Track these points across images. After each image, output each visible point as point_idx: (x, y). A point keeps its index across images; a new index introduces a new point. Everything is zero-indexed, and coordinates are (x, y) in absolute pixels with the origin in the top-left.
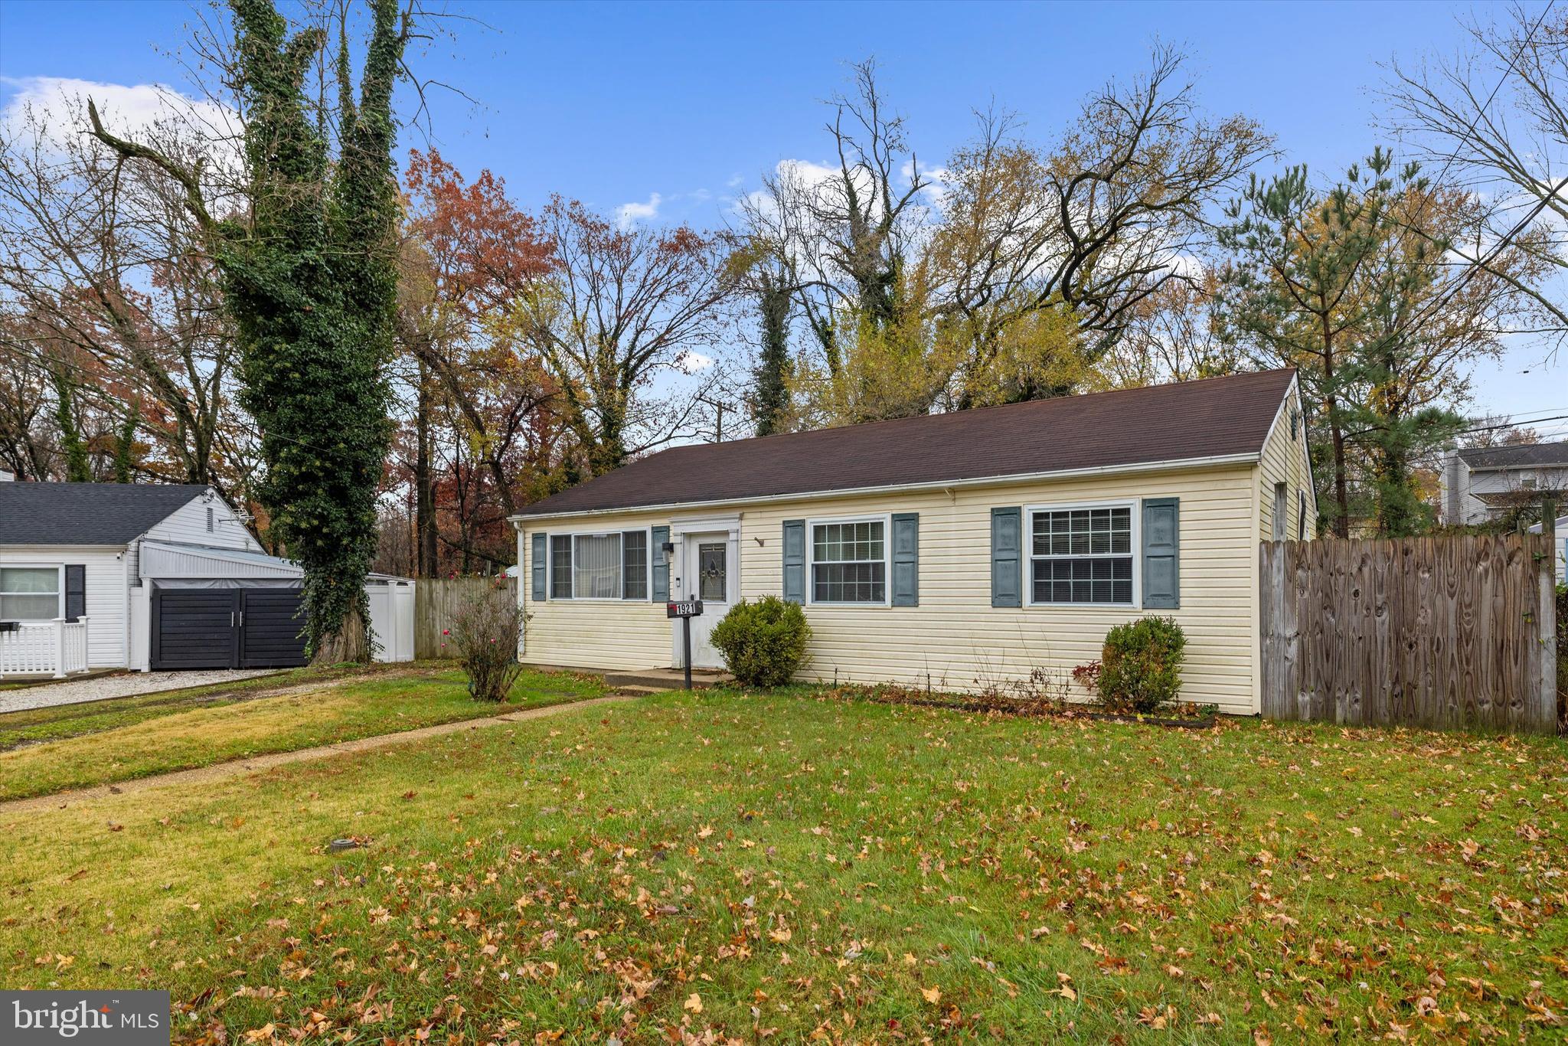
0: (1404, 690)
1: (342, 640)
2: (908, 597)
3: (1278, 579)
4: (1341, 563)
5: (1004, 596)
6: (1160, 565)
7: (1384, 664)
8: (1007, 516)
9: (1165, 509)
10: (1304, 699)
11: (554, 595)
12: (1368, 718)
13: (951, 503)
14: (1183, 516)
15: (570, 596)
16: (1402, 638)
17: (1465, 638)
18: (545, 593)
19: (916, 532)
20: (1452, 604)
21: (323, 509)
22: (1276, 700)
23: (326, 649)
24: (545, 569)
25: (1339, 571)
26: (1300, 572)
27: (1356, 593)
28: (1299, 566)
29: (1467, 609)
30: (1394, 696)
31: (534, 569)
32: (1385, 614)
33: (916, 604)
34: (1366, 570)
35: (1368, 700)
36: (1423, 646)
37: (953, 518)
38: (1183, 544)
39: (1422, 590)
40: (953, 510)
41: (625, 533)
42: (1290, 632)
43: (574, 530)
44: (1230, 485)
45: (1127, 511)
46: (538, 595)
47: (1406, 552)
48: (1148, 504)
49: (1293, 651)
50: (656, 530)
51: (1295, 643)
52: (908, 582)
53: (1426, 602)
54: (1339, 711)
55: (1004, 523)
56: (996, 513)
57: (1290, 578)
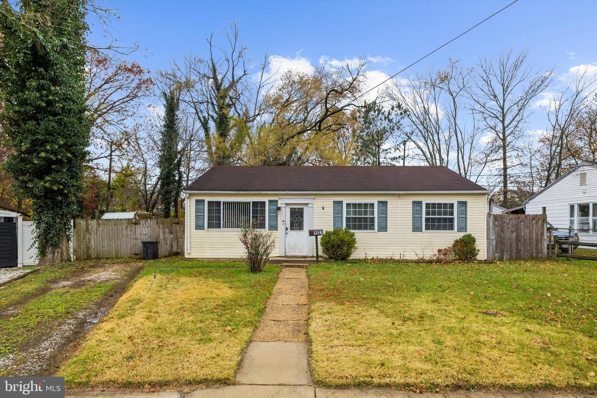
0: (518, 252)
1: (60, 251)
2: (383, 228)
3: (491, 224)
4: (505, 220)
5: (416, 228)
6: (462, 219)
7: (514, 245)
8: (417, 204)
9: (464, 204)
10: (497, 255)
11: (209, 227)
12: (511, 259)
13: (398, 199)
14: (468, 206)
15: (220, 227)
16: (518, 239)
17: (530, 238)
18: (204, 226)
19: (386, 207)
20: (528, 230)
21: (66, 179)
22: (491, 256)
23: (50, 256)
24: (204, 216)
25: (505, 222)
26: (496, 222)
27: (508, 228)
28: (496, 221)
29: (531, 232)
30: (516, 253)
31: (196, 216)
32: (515, 233)
33: (386, 231)
34: (511, 222)
35: (511, 255)
36: (522, 240)
37: (400, 203)
38: (468, 214)
39: (522, 227)
40: (400, 201)
41: (253, 202)
42: (494, 238)
43: (222, 199)
44: (479, 199)
45: (453, 204)
46: (199, 227)
47: (519, 218)
48: (459, 203)
49: (494, 242)
50: (271, 202)
51: (495, 241)
52: (384, 224)
53: (523, 230)
54: (505, 257)
55: (417, 206)
56: (414, 202)
57: (494, 224)
